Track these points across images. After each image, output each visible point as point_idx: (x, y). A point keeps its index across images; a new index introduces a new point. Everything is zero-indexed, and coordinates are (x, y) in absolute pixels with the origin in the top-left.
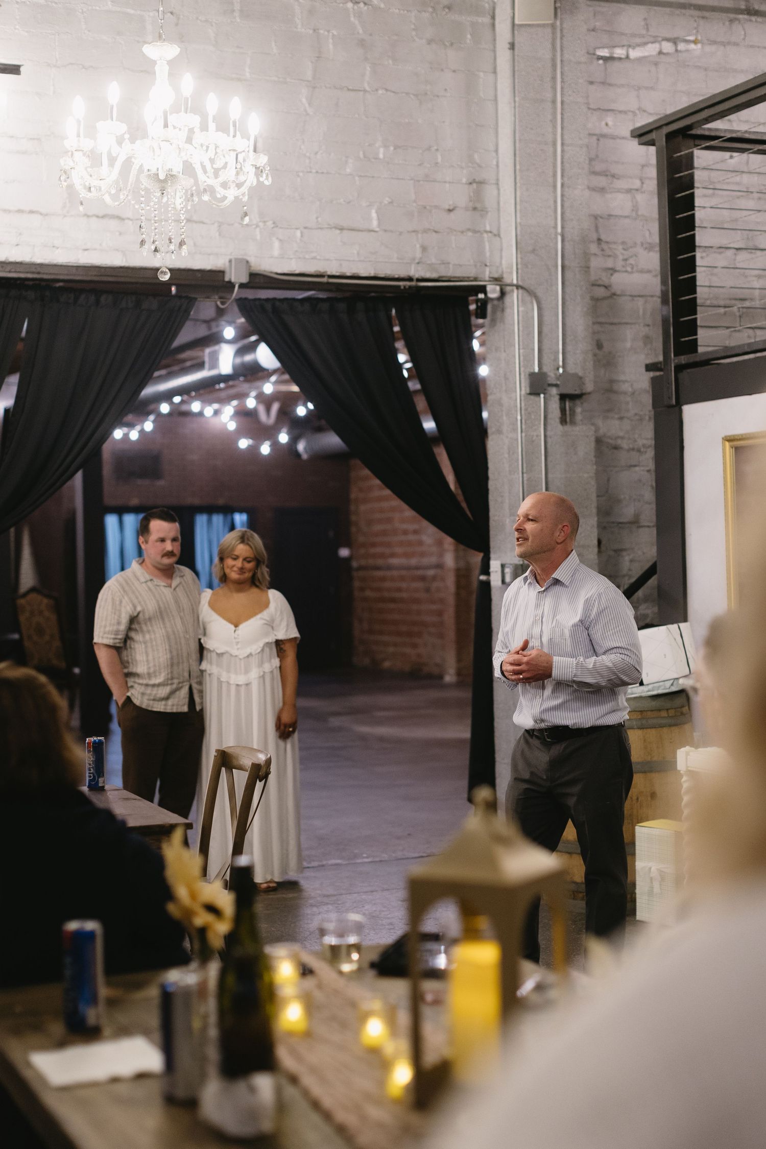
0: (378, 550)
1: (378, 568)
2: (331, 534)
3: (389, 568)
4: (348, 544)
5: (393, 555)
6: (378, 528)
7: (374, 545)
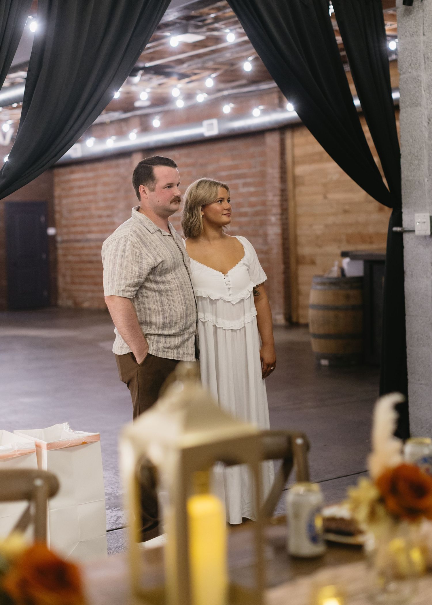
0: (79, 229)
1: (78, 241)
2: (43, 219)
3: (87, 240)
4: (54, 225)
5: (90, 232)
6: (77, 214)
7: (75, 226)
